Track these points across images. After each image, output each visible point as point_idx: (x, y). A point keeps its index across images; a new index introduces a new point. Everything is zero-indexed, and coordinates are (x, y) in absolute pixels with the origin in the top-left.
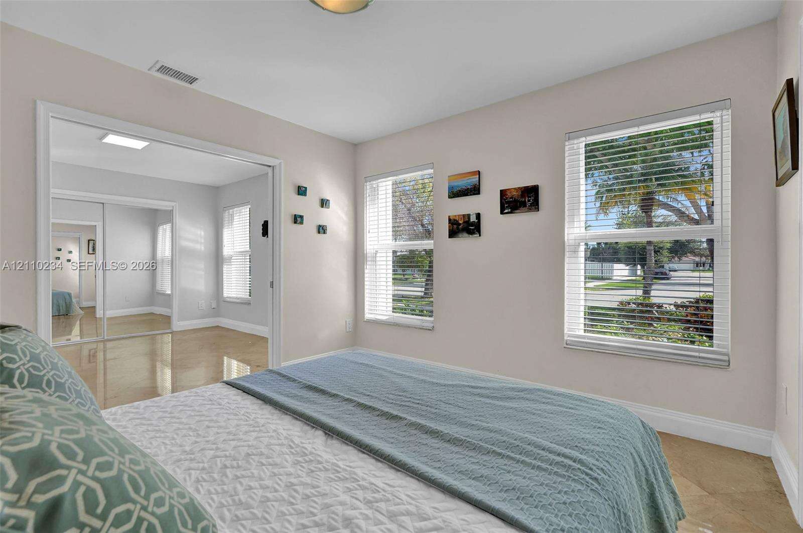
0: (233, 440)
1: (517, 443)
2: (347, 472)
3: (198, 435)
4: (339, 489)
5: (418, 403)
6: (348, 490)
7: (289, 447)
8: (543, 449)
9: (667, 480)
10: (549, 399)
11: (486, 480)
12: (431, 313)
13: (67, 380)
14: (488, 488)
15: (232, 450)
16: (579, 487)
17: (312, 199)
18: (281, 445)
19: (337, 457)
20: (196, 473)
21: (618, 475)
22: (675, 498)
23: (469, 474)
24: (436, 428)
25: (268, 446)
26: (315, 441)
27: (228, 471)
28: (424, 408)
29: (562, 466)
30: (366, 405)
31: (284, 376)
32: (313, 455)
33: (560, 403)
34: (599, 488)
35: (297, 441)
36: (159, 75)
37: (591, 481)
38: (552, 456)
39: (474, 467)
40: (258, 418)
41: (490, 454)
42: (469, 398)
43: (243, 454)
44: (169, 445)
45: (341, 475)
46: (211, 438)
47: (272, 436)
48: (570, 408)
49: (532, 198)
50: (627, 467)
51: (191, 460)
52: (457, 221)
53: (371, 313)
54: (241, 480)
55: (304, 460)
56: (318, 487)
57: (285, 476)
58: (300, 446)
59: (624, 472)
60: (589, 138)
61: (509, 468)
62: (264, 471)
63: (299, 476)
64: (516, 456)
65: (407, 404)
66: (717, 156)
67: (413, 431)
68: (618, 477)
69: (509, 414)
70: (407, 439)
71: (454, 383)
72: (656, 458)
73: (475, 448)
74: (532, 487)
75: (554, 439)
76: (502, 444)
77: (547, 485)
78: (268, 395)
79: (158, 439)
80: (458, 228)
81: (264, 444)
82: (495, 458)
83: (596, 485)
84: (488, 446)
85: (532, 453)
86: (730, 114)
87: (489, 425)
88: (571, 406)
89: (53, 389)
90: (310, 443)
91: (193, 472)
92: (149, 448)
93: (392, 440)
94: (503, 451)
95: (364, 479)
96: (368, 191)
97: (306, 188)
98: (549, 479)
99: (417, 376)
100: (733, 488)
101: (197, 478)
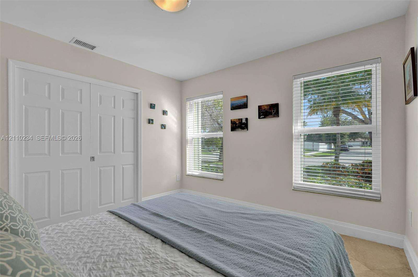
0: (111, 245)
1: (267, 246)
2: (172, 264)
3: (93, 242)
4: (168, 274)
5: (213, 223)
6: (173, 275)
7: (142, 249)
8: (280, 250)
9: (348, 264)
10: (284, 220)
11: (249, 269)
12: (222, 171)
13: (18, 215)
14: (250, 274)
15: (110, 252)
16: (300, 273)
17: (158, 110)
18: (138, 248)
19: (167, 255)
20: (90, 265)
21: (321, 265)
22: (352, 275)
23: (239, 265)
24: (222, 237)
25: (130, 248)
26: (156, 245)
27: (107, 264)
28: (216, 226)
29: (291, 260)
30: (185, 225)
31: (141, 207)
32: (154, 254)
33: (290, 223)
34: (311, 273)
35: (146, 245)
36: (75, 45)
37: (306, 269)
38: (285, 255)
39: (242, 261)
40: (126, 232)
41: (251, 253)
42: (241, 220)
43: (116, 254)
44: (77, 248)
45: (169, 266)
46: (99, 244)
47: (132, 243)
48: (295, 226)
49: (275, 110)
50: (326, 260)
51: (88, 257)
52: (236, 122)
53: (190, 171)
54: (114, 269)
55: (150, 257)
56: (156, 273)
57: (139, 267)
58: (148, 249)
59: (325, 263)
60: (305, 78)
61: (262, 262)
62: (127, 264)
63: (146, 267)
64: (265, 254)
65: (207, 223)
66: (374, 88)
67: (210, 240)
68: (321, 266)
69: (262, 229)
70: (206, 244)
71: (233, 211)
72: (342, 253)
73: (243, 250)
74: (274, 273)
75: (286, 244)
76: (258, 247)
77: (282, 272)
78: (132, 219)
79: (70, 245)
80: (236, 126)
81: (128, 247)
82: (254, 256)
83: (309, 271)
84: (250, 248)
85: (274, 252)
86: (381, 65)
87: (251, 236)
88: (296, 224)
89: (9, 221)
90: (153, 247)
91: (88, 264)
92: (65, 250)
93: (198, 245)
94: (258, 252)
95: (182, 268)
96: (188, 106)
97: (155, 105)
98: (283, 268)
99: (213, 207)
100: (383, 267)
101: (90, 268)
